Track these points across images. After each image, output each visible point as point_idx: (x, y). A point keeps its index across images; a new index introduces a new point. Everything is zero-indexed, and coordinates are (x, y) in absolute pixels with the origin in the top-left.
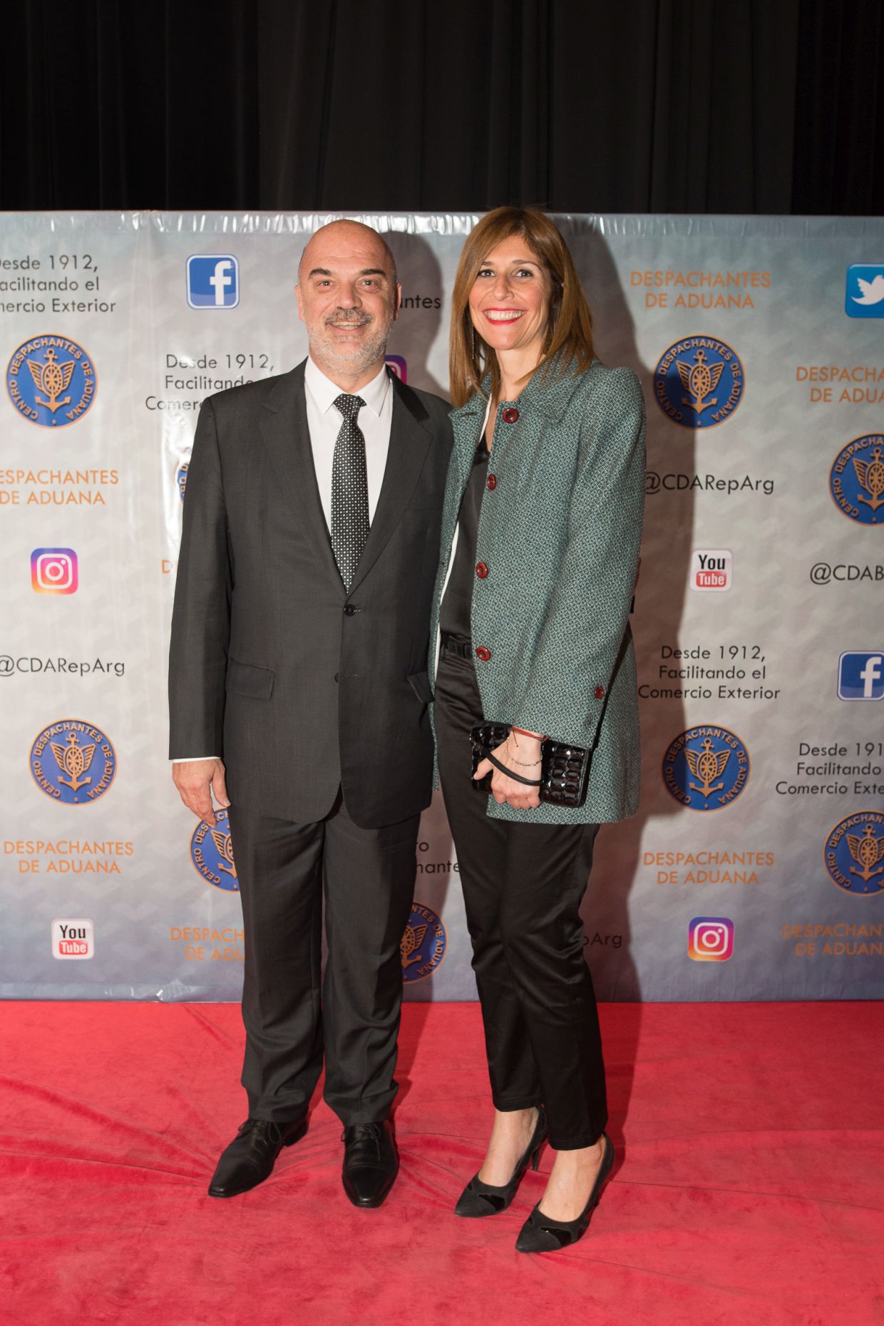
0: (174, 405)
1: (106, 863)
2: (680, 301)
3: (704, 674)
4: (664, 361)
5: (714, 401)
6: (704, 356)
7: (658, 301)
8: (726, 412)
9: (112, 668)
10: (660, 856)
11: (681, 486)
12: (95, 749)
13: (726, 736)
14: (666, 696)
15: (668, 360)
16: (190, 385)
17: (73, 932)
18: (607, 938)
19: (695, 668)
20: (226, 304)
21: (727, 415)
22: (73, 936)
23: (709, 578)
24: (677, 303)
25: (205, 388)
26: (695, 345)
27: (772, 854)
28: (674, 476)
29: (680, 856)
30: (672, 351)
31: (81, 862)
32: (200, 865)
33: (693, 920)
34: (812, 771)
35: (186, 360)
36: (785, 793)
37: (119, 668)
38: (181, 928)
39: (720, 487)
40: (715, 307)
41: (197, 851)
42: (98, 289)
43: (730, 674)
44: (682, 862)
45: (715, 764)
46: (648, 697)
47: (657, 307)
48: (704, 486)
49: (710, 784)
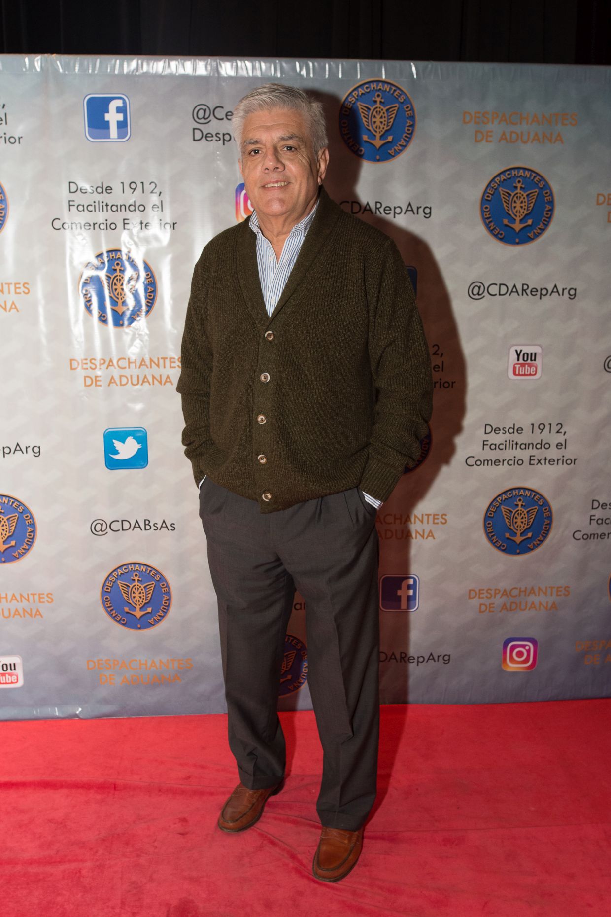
0: (76, 226)
1: (31, 609)
2: (503, 137)
3: (518, 446)
4: (489, 188)
5: (530, 222)
6: (522, 184)
7: (485, 137)
8: (539, 231)
9: (30, 450)
10: (481, 592)
11: (501, 293)
12: (18, 518)
13: (535, 496)
14: (488, 465)
15: (493, 188)
16: (90, 208)
17: (5, 666)
18: (438, 657)
19: (511, 442)
20: (119, 138)
21: (540, 234)
22: (5, 669)
23: (524, 368)
24: (501, 139)
25: (103, 211)
26: (515, 174)
27: (568, 587)
28: (496, 284)
29: (497, 591)
30: (496, 180)
31: (9, 610)
32: (109, 609)
33: (506, 640)
34: (601, 521)
35: (87, 186)
36: (580, 539)
37: (36, 450)
38: (95, 660)
39: (533, 293)
40: (532, 142)
41: (107, 598)
42: (6, 124)
43: (539, 446)
44: (498, 596)
45: (525, 518)
46: (473, 465)
47: (484, 142)
48: (520, 292)
49: (521, 534)
